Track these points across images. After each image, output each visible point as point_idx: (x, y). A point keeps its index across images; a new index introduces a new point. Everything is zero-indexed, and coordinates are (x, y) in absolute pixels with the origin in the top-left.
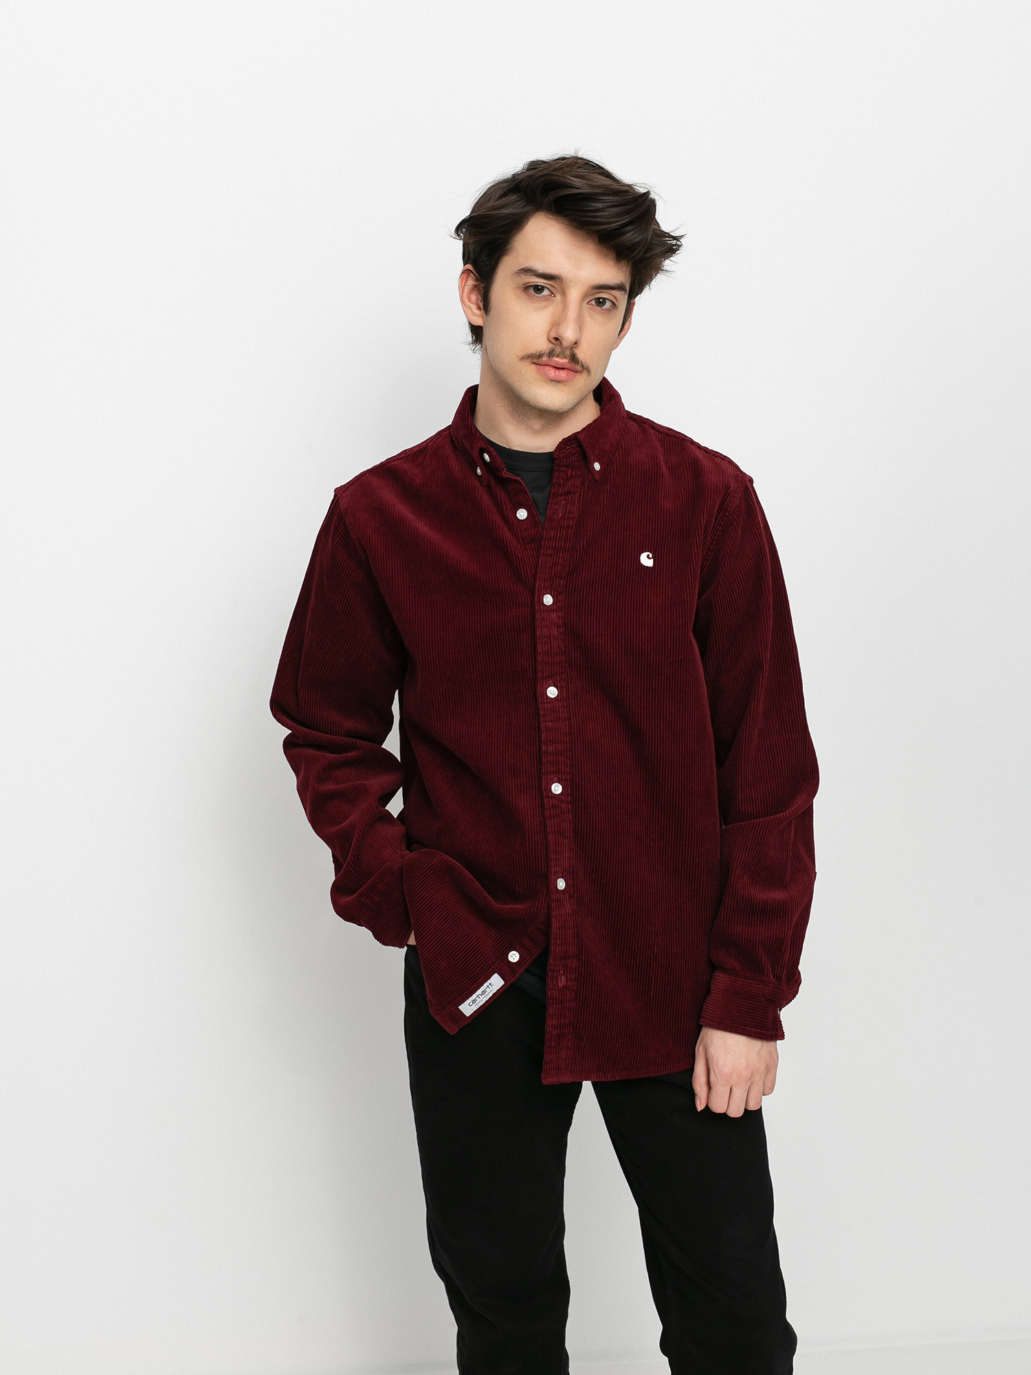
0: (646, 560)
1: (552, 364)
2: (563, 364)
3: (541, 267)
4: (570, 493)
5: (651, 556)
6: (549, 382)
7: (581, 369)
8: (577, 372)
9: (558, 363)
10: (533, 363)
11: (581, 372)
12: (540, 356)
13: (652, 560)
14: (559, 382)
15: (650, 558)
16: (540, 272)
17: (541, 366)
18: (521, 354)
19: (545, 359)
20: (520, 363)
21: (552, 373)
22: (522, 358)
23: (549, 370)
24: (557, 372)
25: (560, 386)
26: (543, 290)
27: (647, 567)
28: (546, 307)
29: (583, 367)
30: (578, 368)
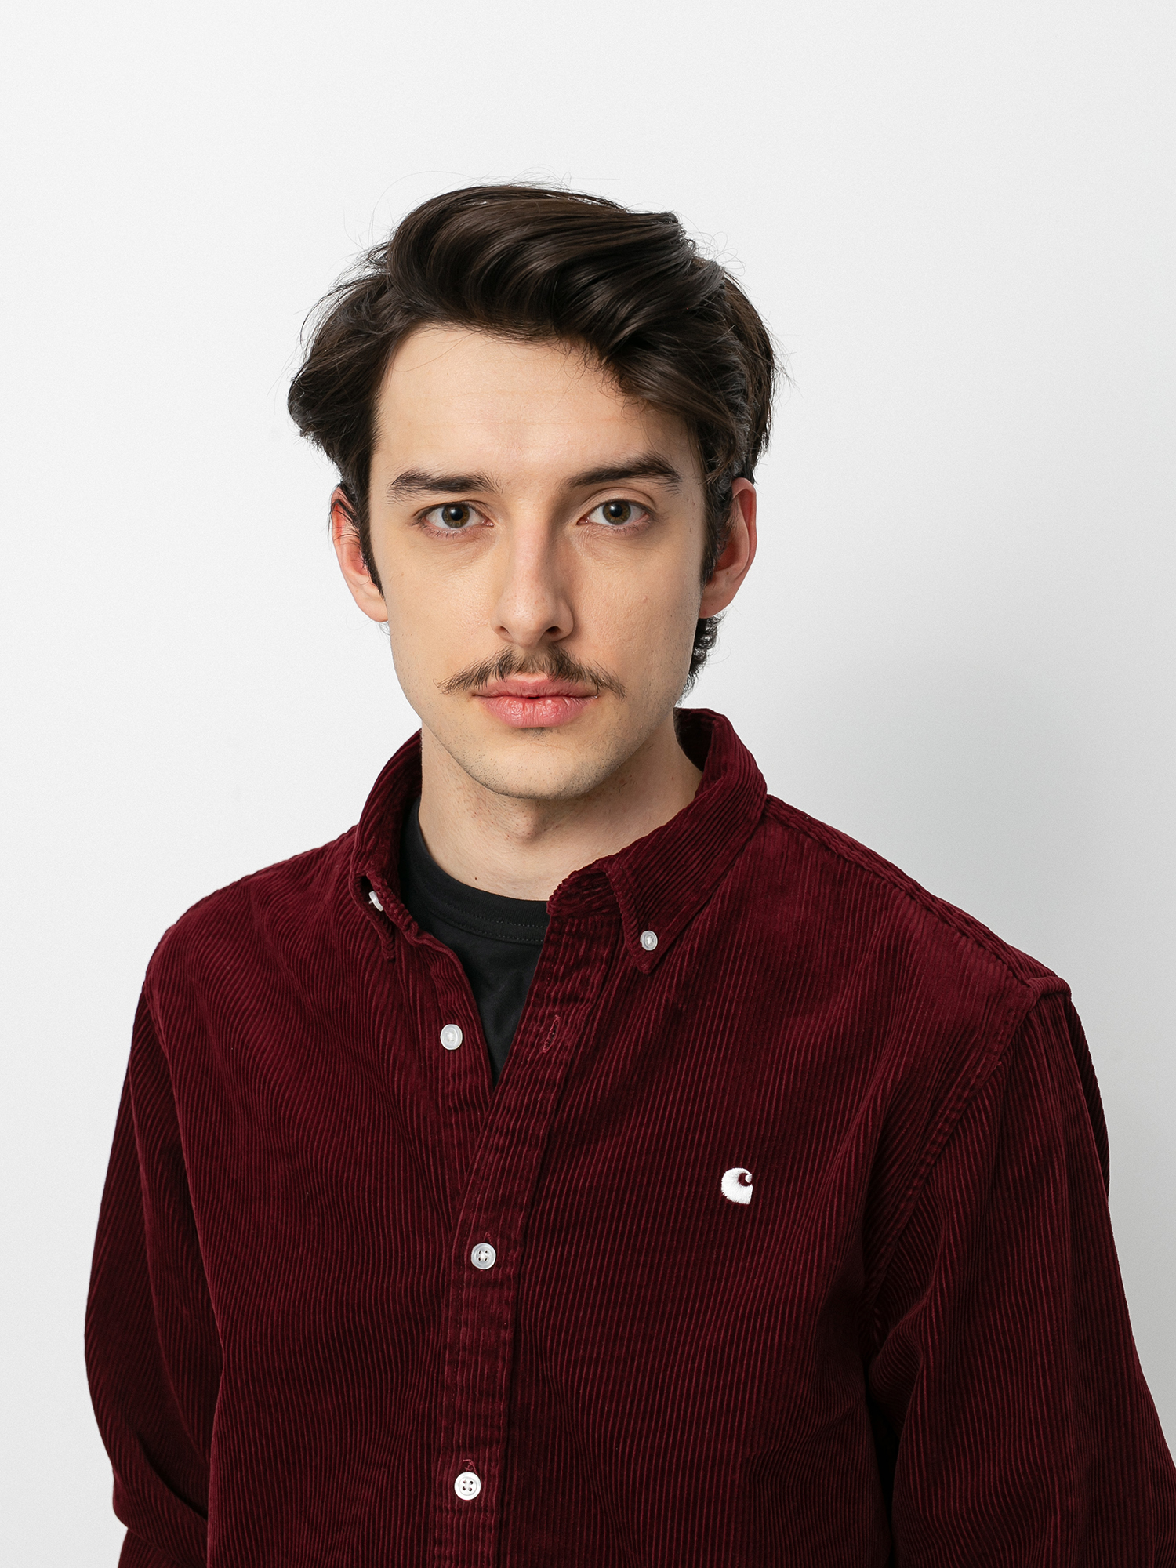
0: (735, 1188)
1: (512, 692)
2: (538, 685)
3: (436, 465)
4: (576, 1000)
5: (748, 1178)
6: (519, 732)
7: (593, 688)
8: (585, 696)
9: (523, 686)
10: (475, 695)
11: (597, 694)
12: (482, 675)
13: (751, 1188)
14: (542, 729)
15: (745, 1184)
16: (436, 476)
17: (491, 700)
18: (445, 677)
19: (493, 680)
20: (447, 700)
21: (516, 710)
22: (449, 688)
23: (509, 705)
24: (529, 707)
25: (548, 736)
26: (468, 515)
27: (737, 1204)
28: (475, 556)
29: (596, 681)
30: (590, 686)
